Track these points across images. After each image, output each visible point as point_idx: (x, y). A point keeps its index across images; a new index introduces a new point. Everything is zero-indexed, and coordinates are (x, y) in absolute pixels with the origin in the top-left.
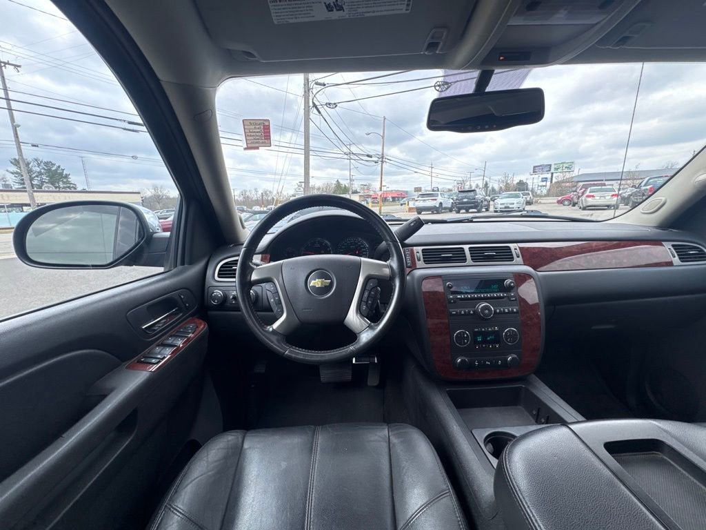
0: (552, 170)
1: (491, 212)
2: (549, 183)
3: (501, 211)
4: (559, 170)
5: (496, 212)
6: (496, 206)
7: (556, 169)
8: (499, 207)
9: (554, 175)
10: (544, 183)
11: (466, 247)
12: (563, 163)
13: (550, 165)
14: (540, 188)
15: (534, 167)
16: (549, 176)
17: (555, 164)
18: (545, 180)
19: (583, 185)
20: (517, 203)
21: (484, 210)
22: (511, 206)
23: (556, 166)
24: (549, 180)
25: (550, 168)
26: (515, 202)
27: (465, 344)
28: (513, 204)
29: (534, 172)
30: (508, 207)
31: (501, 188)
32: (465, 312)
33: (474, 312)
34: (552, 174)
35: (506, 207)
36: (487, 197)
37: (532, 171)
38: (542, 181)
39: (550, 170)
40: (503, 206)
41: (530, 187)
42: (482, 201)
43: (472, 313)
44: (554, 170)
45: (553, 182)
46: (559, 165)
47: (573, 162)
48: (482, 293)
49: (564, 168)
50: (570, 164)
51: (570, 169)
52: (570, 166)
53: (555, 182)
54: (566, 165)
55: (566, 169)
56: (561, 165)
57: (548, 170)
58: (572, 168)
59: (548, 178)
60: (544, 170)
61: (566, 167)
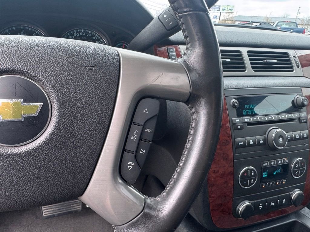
0: (221, 11)
2: (218, 21)
4: (225, 11)
7: (223, 10)
11: (244, 51)
12: (228, 6)
13: (220, 6)
16: (218, 15)
17: (223, 6)
23: (223, 8)
24: (218, 18)
27: (251, 184)
32: (254, 142)
33: (264, 140)
34: (221, 13)
39: (219, 10)
43: (261, 142)
44: (222, 11)
45: (221, 20)
46: (225, 7)
47: (234, 6)
48: (273, 115)
49: (228, 10)
50: (232, 7)
51: (232, 11)
52: (232, 9)
53: (222, 20)
54: (229, 8)
55: (229, 10)
56: (227, 7)
57: (218, 10)
58: (233, 10)
59: (218, 16)
60: (216, 9)
61: (229, 9)
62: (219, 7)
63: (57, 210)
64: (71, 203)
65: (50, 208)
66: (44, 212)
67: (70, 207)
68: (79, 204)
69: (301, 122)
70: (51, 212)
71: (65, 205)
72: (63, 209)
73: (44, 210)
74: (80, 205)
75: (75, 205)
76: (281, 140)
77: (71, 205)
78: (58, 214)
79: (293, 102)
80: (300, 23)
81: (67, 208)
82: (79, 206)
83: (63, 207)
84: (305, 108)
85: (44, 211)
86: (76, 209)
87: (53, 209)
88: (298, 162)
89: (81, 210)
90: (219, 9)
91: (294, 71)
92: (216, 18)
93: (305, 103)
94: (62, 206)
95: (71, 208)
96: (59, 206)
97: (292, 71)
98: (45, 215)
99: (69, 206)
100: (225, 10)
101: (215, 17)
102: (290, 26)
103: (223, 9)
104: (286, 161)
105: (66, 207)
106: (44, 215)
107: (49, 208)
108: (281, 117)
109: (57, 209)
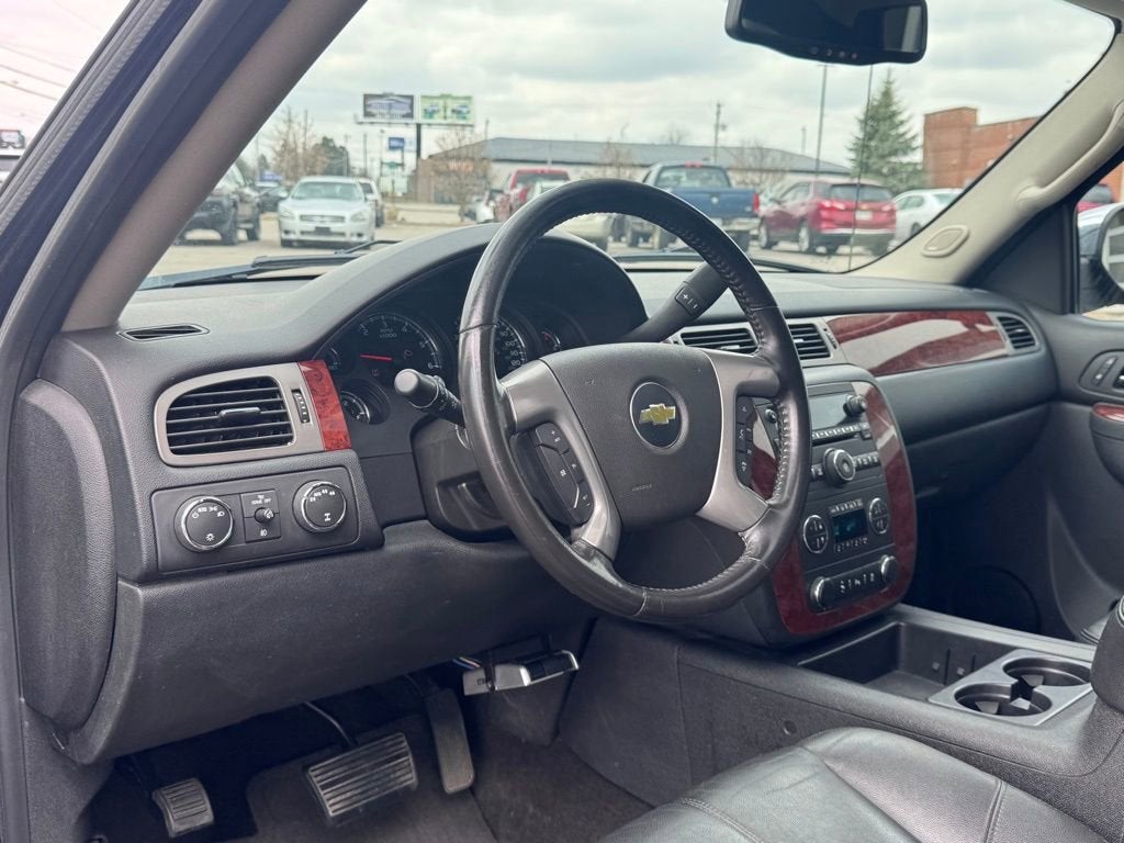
0: (419, 117)
1: (270, 245)
2: (410, 159)
3: (304, 245)
4: (438, 119)
5: (287, 244)
6: (288, 224)
7: (429, 114)
8: (297, 228)
9: (424, 131)
10: (396, 156)
12: (443, 96)
13: (411, 99)
14: (386, 170)
15: (367, 97)
16: (409, 134)
17: (424, 97)
18: (397, 144)
19: (519, 172)
20: (355, 218)
21: (242, 235)
22: (335, 227)
23: (427, 105)
24: (411, 146)
25: (412, 106)
26: (347, 215)
27: (821, 545)
28: (342, 219)
29: (367, 114)
30: (326, 231)
31: (263, 158)
33: (824, 471)
34: (419, 126)
35: (320, 231)
36: (247, 191)
37: (360, 112)
38: (392, 148)
39: (410, 115)
40: (310, 226)
41: (357, 162)
42: (235, 205)
43: (821, 473)
44: (425, 117)
45: (424, 155)
46: (435, 101)
47: (468, 98)
48: (825, 429)
49: (449, 113)
50: (462, 102)
51: (464, 118)
52: (464, 110)
53: (430, 157)
54: (452, 105)
55: (455, 115)
56: (441, 102)
57: (405, 112)
58: (468, 116)
59: (407, 141)
60: (393, 111)
61: (453, 111)
62: (409, 101)
63: (360, 794)
64: (387, 772)
65: (340, 791)
66: (331, 806)
67: (389, 782)
68: (408, 770)
69: (865, 439)
70: (347, 803)
71: (374, 778)
72: (373, 788)
73: (328, 800)
74: (411, 772)
75: (399, 773)
76: (846, 467)
77: (389, 775)
78: (366, 804)
79: (845, 407)
80: (732, 162)
81: (382, 784)
82: (409, 776)
83: (373, 784)
84: (864, 414)
85: (327, 805)
86: (405, 784)
87: (348, 794)
88: (875, 505)
89: (416, 784)
90: (409, 111)
91: (832, 355)
92: (402, 148)
93: (864, 405)
94: (369, 783)
95: (392, 783)
96: (364, 782)
97: (828, 356)
98: (334, 812)
99: (387, 779)
100: (436, 116)
101: (395, 143)
102: (704, 180)
103: (425, 111)
104: (860, 504)
105: (379, 783)
106: (331, 814)
107: (335, 793)
108: (835, 432)
109: (360, 791)
